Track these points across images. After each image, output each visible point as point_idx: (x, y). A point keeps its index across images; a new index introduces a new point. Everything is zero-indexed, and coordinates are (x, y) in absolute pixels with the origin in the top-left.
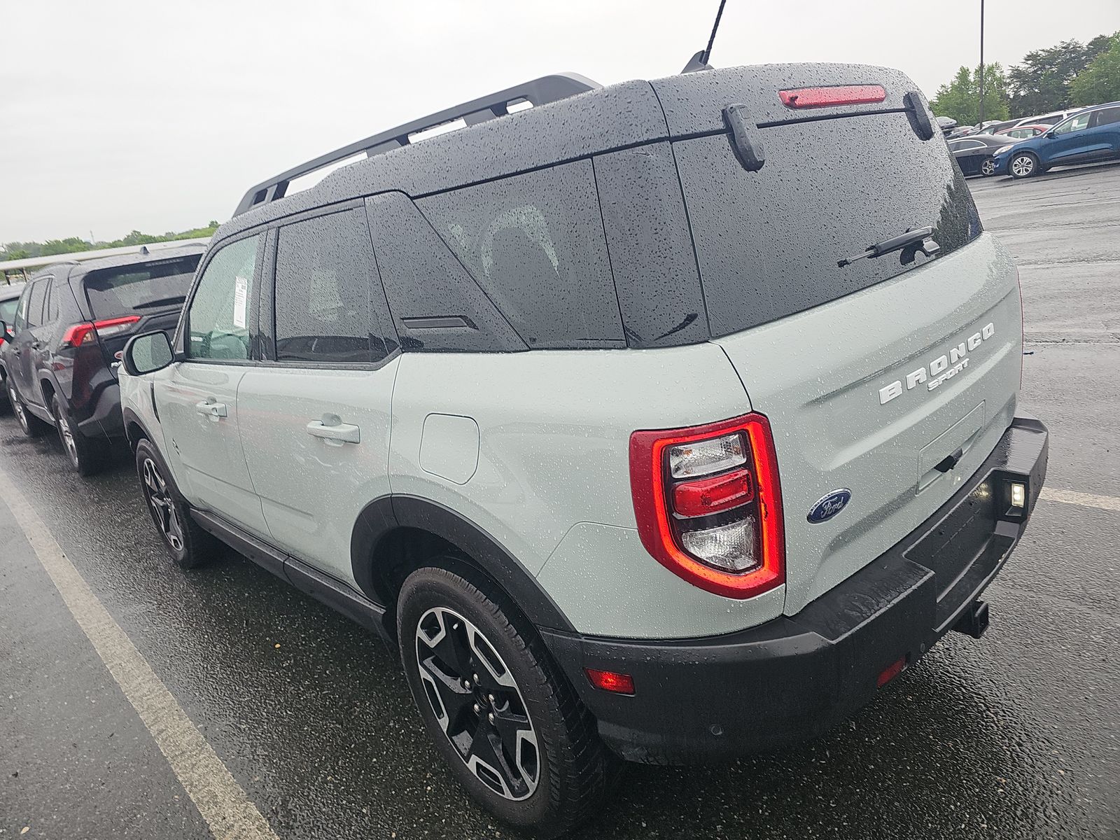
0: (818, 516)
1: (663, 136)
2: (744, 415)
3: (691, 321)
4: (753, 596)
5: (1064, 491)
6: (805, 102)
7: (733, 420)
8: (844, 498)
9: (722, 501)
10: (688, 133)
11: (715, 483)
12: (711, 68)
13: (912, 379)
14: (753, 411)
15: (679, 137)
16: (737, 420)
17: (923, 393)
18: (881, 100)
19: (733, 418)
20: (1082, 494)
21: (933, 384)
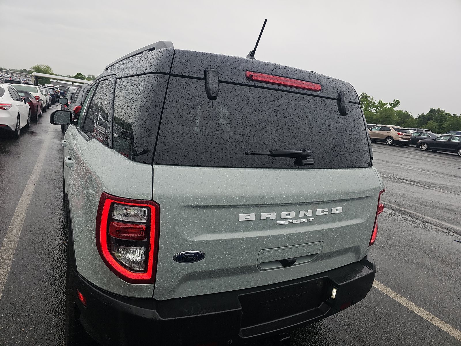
0: (180, 259)
1: (166, 72)
2: (146, 200)
3: (146, 153)
4: (135, 284)
5: (420, 308)
6: (256, 78)
7: (139, 200)
8: (199, 257)
9: (126, 235)
10: (180, 74)
11: (125, 226)
12: (255, 59)
13: (264, 216)
14: (152, 200)
15: (175, 75)
16: (141, 201)
17: (271, 224)
18: (318, 91)
19: (140, 200)
20: (428, 313)
21: (279, 222)
